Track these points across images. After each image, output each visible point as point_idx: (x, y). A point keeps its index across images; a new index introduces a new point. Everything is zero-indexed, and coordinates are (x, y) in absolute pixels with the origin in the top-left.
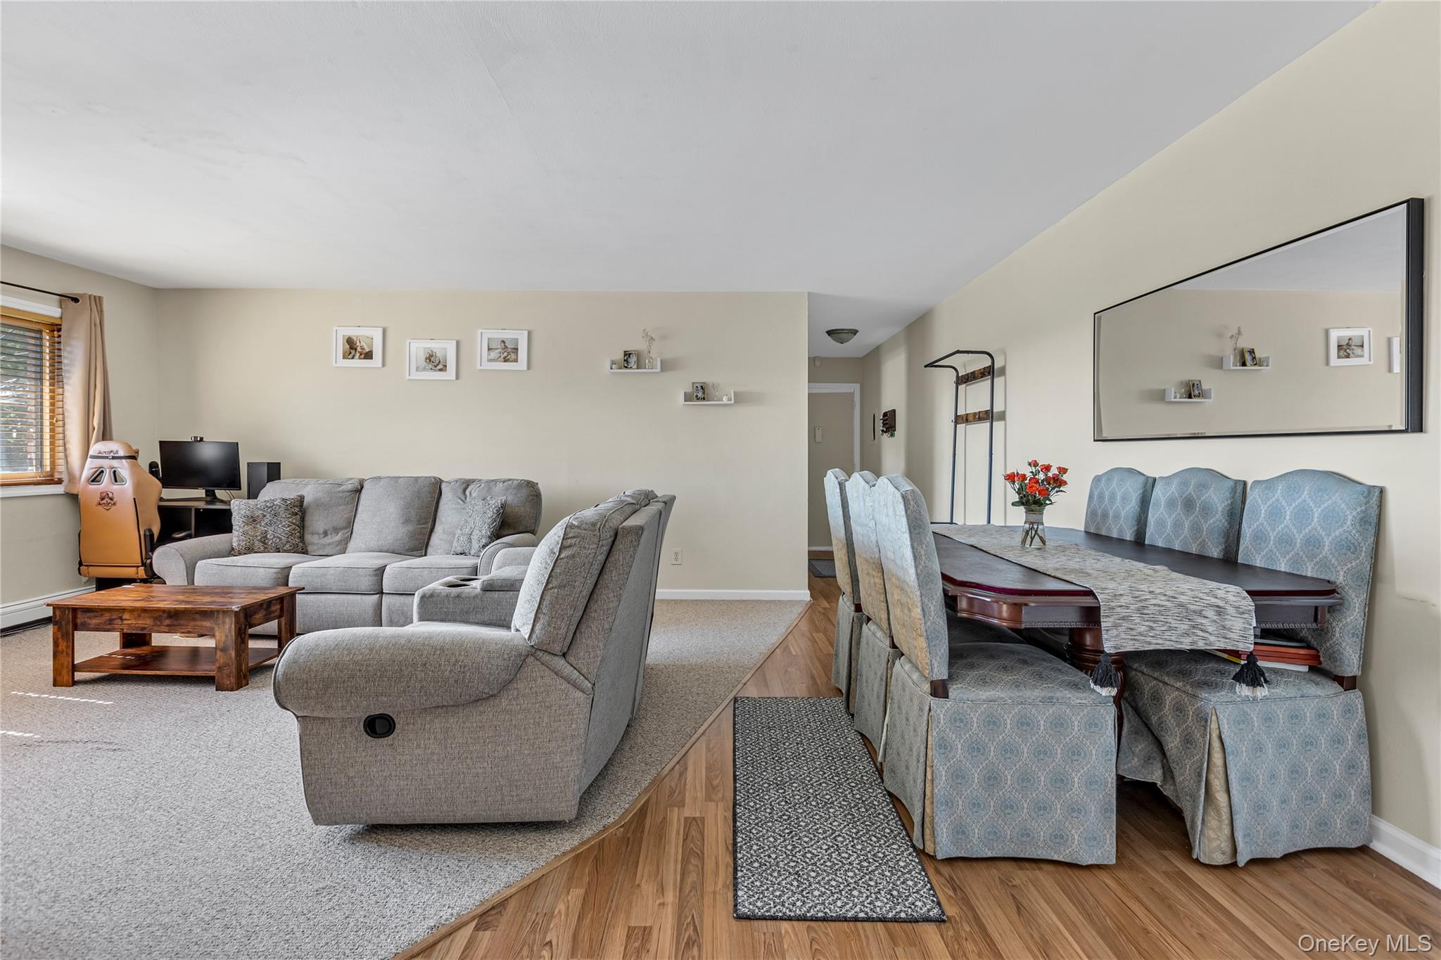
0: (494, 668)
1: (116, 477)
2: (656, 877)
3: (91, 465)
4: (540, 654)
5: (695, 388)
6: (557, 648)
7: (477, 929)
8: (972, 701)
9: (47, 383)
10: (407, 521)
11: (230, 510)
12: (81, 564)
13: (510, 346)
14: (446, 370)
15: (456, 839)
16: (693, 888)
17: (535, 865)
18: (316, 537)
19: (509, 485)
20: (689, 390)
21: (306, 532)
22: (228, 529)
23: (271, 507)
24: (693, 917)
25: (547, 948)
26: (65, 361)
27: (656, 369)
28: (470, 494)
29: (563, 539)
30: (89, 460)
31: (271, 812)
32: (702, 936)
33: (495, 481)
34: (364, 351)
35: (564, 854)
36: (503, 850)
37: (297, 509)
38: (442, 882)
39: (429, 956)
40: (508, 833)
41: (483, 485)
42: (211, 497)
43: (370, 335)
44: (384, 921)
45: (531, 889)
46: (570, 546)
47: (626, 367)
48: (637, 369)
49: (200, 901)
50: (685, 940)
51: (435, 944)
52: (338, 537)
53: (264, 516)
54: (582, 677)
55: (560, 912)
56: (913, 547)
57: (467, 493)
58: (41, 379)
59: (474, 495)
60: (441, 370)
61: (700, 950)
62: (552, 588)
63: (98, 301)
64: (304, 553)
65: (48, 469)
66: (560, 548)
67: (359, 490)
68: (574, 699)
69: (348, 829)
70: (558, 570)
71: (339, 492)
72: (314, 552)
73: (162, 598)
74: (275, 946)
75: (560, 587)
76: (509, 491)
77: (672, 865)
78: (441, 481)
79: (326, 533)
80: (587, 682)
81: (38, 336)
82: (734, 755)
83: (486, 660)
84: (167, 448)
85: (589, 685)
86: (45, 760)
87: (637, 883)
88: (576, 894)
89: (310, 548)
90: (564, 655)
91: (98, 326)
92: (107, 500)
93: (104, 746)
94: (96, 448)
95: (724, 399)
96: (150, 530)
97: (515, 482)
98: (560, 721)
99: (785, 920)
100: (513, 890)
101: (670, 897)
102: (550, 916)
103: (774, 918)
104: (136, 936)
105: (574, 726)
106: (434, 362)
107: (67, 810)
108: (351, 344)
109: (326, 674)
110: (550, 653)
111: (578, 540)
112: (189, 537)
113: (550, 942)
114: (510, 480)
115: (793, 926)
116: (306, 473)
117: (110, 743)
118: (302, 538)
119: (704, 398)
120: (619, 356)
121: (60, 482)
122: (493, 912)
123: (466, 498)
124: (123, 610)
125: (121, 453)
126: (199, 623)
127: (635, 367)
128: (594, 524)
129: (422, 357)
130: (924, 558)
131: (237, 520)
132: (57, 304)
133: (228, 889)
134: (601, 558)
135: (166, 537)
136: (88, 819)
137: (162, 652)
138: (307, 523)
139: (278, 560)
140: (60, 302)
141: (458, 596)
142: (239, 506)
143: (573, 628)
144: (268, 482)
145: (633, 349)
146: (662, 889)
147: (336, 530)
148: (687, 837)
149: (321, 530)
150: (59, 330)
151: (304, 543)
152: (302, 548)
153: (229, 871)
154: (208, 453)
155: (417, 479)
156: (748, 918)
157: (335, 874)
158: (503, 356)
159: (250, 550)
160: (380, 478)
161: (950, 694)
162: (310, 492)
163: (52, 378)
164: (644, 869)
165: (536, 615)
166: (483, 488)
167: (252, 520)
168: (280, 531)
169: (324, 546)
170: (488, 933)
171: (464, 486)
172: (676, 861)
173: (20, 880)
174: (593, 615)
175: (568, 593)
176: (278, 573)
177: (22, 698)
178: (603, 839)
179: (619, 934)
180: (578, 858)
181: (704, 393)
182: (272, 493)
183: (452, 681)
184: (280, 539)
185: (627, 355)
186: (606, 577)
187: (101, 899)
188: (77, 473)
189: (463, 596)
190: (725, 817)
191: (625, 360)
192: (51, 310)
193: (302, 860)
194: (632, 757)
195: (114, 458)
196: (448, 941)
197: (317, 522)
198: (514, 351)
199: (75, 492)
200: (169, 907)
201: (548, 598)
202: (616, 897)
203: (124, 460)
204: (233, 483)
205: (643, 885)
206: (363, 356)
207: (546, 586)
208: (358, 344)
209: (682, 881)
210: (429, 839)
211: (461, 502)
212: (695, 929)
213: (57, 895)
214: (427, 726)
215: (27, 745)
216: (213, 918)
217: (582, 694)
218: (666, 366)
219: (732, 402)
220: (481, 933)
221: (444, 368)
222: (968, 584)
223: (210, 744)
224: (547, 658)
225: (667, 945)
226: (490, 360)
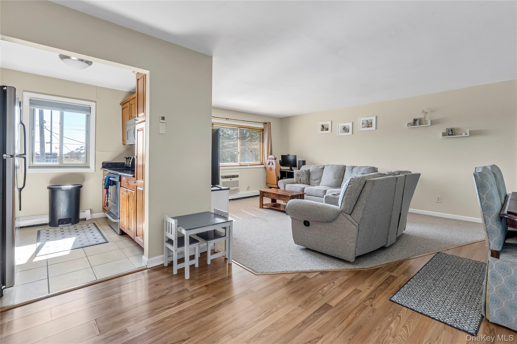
0: (331, 214)
1: (272, 164)
2: (372, 282)
3: (269, 160)
4: (343, 213)
5: (448, 130)
6: (347, 212)
7: (320, 274)
8: (511, 263)
9: (261, 143)
10: (335, 178)
11: (293, 172)
12: (267, 183)
13: (369, 122)
14: (349, 132)
15: (323, 257)
16: (381, 289)
17: (339, 268)
18: (312, 181)
19: (366, 168)
20: (445, 131)
21: (310, 179)
22: (293, 177)
23: (302, 172)
24: (376, 294)
25: (333, 283)
26: (264, 137)
27: (428, 124)
28: (354, 171)
29: (349, 182)
30: (268, 160)
31: (289, 240)
32: (376, 299)
33: (362, 167)
34: (326, 128)
35: (348, 269)
36: (333, 263)
37: (308, 173)
38: (316, 263)
39: (308, 274)
40: (336, 260)
41: (358, 168)
42: (291, 168)
43: (327, 123)
44: (302, 265)
45: (335, 272)
46: (351, 184)
47: (414, 125)
48: (419, 125)
49: (272, 250)
50: (370, 297)
51: (310, 272)
52: (318, 181)
53: (300, 174)
54: (355, 222)
55: (340, 279)
56: (479, 195)
57: (353, 170)
58: (260, 142)
59: (355, 171)
60: (347, 132)
61: (372, 301)
62: (346, 195)
63: (270, 123)
64: (309, 185)
65: (262, 162)
66: (348, 184)
67: (323, 169)
68: (353, 227)
69: (302, 247)
70: (347, 190)
71: (318, 169)
72: (312, 185)
73: (280, 192)
74: (282, 261)
75: (347, 195)
76: (366, 170)
77: (378, 283)
78: (346, 166)
79: (315, 180)
80: (357, 223)
81: (260, 132)
82: (424, 267)
83: (329, 212)
84: (283, 157)
85: (357, 224)
86: (256, 220)
87: (365, 282)
88: (346, 277)
89: (311, 184)
90: (350, 214)
91: (270, 129)
92: (271, 169)
93: (265, 220)
94: (270, 157)
95: (463, 134)
96: (278, 176)
97: (368, 167)
98: (349, 233)
99: (406, 307)
100: (331, 271)
101: (372, 288)
102: (337, 278)
103: (403, 305)
104: (262, 251)
105: (353, 235)
106: (345, 129)
107: (257, 229)
108: (323, 126)
109: (295, 208)
110: (346, 213)
111: (353, 182)
112: (286, 178)
113: (334, 283)
114: (367, 167)
115: (408, 310)
116: (312, 163)
117: (266, 220)
118: (309, 181)
119: (452, 135)
120: (412, 121)
121: (263, 165)
122: (325, 272)
123: (352, 172)
124: (270, 193)
125: (273, 158)
126: (283, 198)
127: (418, 124)
128: (359, 178)
129: (342, 128)
130: (485, 199)
131: (295, 175)
132: (263, 125)
133: (277, 250)
134: (361, 188)
135: (281, 178)
136: (260, 232)
137: (279, 205)
138: (310, 177)
139: (302, 186)
140: (264, 124)
141: (335, 198)
142: (295, 171)
143: (352, 207)
144: (303, 165)
145: (418, 118)
146: (371, 286)
147: (317, 179)
148: (388, 279)
149: (314, 179)
150: (263, 131)
151: (309, 182)
152: (309, 184)
153: (278, 247)
154: (291, 158)
155: (338, 166)
156: (393, 301)
157: (296, 254)
158: (367, 126)
159: (297, 183)
160: (329, 165)
161: (500, 257)
162: (311, 168)
163: (262, 141)
164: (369, 280)
165: (342, 202)
166: (358, 169)
167: (298, 175)
168: (304, 178)
169: (314, 183)
170: (322, 275)
171: (352, 168)
172: (380, 282)
173: (249, 237)
174: (358, 205)
175: (350, 197)
176: (302, 189)
177: (255, 209)
178: (361, 270)
179: (352, 289)
180: (351, 271)
181: (452, 132)
182: (303, 168)
183: (321, 215)
184: (304, 181)
185: (415, 120)
186: (362, 194)
187: (259, 244)
188: (266, 162)
189: (336, 198)
190: (406, 280)
191: (414, 123)
192: (262, 126)
193: (291, 249)
194: (383, 256)
195: (272, 159)
196: (313, 273)
197: (313, 177)
198: (371, 123)
199: (266, 167)
200: (268, 249)
201: (344, 198)
202: (356, 282)
203: (274, 160)
204: (295, 166)
205: (366, 283)
206: (326, 130)
207: (344, 194)
208: (325, 126)
209: (379, 286)
210: (317, 255)
211: (351, 173)
212: (375, 297)
213: (253, 241)
214: (317, 226)
215: (254, 217)
216: (274, 253)
217: (355, 226)
218: (433, 123)
219: (468, 135)
220: (320, 275)
221: (348, 131)
222: (512, 213)
223: (282, 225)
224: (345, 214)
225: (364, 296)
226: (363, 127)
